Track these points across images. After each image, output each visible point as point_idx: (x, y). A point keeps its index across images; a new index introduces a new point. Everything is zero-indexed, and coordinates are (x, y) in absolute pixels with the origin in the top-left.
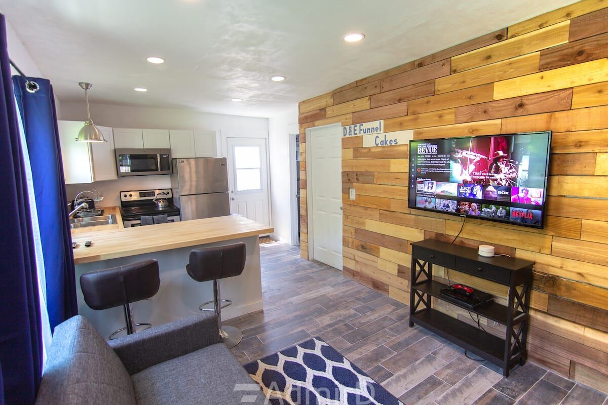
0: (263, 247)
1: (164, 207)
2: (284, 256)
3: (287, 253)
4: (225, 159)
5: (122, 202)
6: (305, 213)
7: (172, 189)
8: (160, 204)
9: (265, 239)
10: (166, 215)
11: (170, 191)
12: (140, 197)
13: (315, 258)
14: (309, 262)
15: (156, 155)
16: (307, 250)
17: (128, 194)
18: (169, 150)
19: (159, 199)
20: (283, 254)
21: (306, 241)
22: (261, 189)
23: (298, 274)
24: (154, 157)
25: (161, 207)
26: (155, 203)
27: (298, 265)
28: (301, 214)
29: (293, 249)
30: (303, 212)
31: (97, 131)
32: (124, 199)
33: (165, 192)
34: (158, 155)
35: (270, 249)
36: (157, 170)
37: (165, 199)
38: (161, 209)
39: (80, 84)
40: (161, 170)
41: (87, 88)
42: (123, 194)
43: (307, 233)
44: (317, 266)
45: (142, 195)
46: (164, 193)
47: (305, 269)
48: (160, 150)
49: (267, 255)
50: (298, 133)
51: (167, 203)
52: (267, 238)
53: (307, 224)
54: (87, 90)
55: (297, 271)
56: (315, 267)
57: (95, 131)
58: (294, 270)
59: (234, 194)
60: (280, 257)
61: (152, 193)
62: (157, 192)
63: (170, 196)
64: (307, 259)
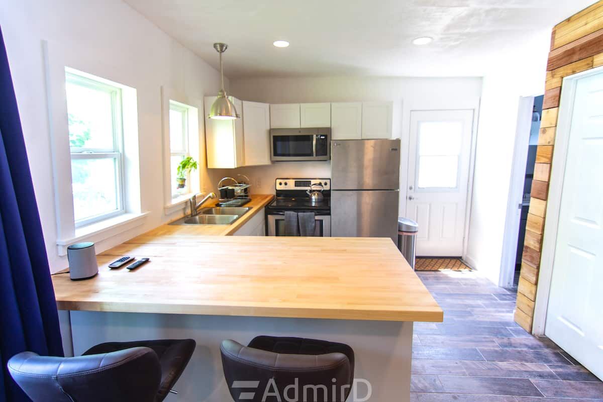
0: (446, 277)
1: (317, 201)
2: (479, 306)
3: (487, 302)
4: (398, 142)
5: (276, 190)
6: (537, 246)
7: (330, 179)
8: (313, 197)
9: (453, 261)
10: (313, 213)
11: (328, 181)
12: (295, 186)
13: (547, 334)
14: (531, 341)
15: (312, 136)
16: (530, 314)
17: (283, 181)
18: (329, 130)
19: (314, 191)
20: (480, 302)
21: (532, 298)
22: (456, 187)
23: (504, 365)
24: (308, 138)
25: (314, 200)
26: (308, 195)
27: (505, 340)
28: (525, 243)
29: (502, 296)
30: (530, 241)
31: (229, 105)
32: (279, 187)
33: (323, 182)
34: (315, 137)
35: (456, 282)
36: (311, 154)
37: (319, 191)
38: (313, 205)
39: (215, 46)
40: (316, 155)
41: (222, 51)
42: (278, 181)
43: (536, 284)
44: (552, 358)
45: (297, 184)
46: (320, 184)
47: (521, 357)
48: (318, 129)
49: (450, 295)
50: (540, 92)
51: (322, 197)
52: (457, 261)
53: (538, 268)
54: (222, 54)
55: (502, 356)
56: (547, 361)
57: (227, 104)
58: (496, 352)
59: (412, 190)
60: (472, 306)
61: (307, 183)
62: (313, 182)
63: (327, 188)
64: (528, 329)
